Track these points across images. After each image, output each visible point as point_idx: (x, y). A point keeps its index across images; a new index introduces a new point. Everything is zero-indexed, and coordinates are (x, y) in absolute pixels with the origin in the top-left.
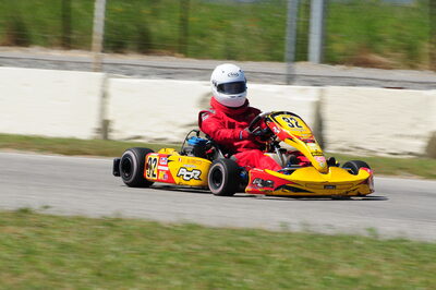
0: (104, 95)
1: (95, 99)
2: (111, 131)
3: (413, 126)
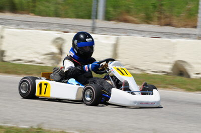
0: (2, 37)
2: (5, 56)
3: (165, 57)
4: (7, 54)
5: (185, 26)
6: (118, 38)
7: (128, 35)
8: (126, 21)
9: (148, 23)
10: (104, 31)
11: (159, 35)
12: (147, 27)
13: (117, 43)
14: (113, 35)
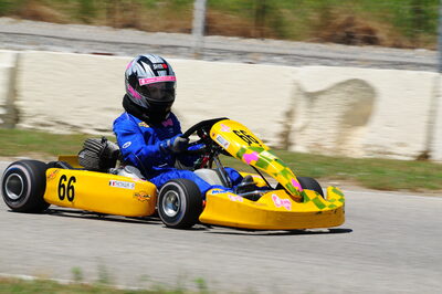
5: (167, 29)
11: (111, 49)
12: (85, 30)
13: (17, 65)
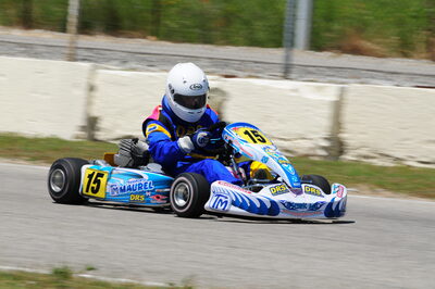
0: (92, 88)
1: (81, 93)
4: (102, 124)
6: (343, 88)
7: (362, 83)
8: (356, 51)
9: (405, 55)
10: (310, 73)
14: (329, 82)
